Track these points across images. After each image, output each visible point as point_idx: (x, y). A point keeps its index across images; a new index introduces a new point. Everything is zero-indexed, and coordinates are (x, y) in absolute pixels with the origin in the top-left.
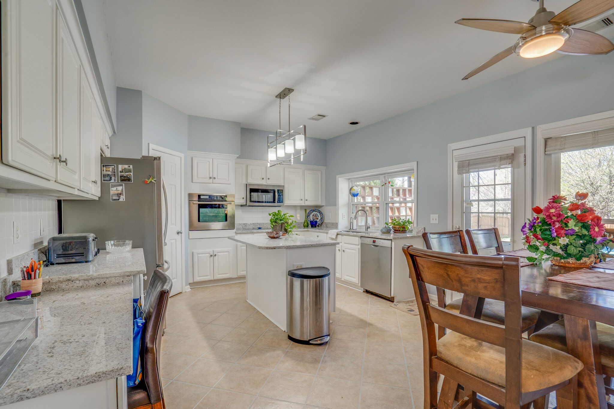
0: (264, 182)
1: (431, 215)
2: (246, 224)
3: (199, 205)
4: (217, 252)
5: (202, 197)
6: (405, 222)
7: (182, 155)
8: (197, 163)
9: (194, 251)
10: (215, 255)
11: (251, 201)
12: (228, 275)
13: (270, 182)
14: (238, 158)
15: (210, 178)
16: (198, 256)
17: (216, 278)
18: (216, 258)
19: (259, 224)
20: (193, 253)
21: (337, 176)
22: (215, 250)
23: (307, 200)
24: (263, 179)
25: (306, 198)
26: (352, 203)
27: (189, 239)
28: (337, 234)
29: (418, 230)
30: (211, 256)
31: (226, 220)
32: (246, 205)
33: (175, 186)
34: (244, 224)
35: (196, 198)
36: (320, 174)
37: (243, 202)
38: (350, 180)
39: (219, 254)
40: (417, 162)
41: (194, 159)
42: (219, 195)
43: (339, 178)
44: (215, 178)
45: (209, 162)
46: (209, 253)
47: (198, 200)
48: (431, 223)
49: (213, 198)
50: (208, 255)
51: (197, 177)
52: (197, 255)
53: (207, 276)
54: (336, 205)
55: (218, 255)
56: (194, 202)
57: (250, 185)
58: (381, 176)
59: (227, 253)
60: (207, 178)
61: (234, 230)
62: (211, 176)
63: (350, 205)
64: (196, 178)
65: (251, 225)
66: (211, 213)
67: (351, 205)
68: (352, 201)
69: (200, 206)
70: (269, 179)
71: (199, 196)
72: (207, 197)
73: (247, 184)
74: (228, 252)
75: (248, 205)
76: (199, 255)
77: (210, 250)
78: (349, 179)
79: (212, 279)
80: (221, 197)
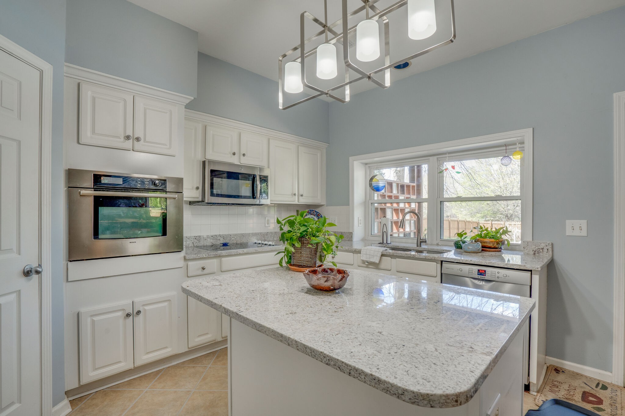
0: (235, 160)
1: (567, 221)
2: (200, 236)
3: (96, 198)
4: (144, 305)
5: (104, 180)
6: (497, 231)
7: (48, 68)
8: (94, 99)
9: (83, 310)
10: (139, 312)
11: (212, 194)
12: (168, 350)
13: (245, 161)
14: (188, 106)
15: (128, 138)
16: (93, 322)
17: (138, 363)
18: (139, 319)
19: (223, 237)
20: (78, 314)
21: (351, 159)
22: (136, 300)
23: (302, 196)
24: (234, 154)
25: (301, 193)
26: (371, 202)
27: (67, 281)
28: (383, 255)
29: (537, 248)
30: (128, 315)
31: (164, 233)
32: (203, 201)
33: (19, 143)
34: (195, 238)
35: (90, 183)
36: (319, 155)
37: (196, 195)
38: (367, 166)
39: (147, 308)
40: (533, 128)
41: (83, 87)
42: (148, 179)
43: (354, 162)
44: (138, 139)
45: (125, 101)
46: (123, 310)
47: (94, 186)
48: (567, 234)
49: (134, 183)
50: (119, 314)
51: (93, 132)
52: (89, 320)
53: (120, 362)
54: (348, 204)
55: (145, 310)
56: (83, 192)
57: (210, 162)
58: (431, 158)
59: (165, 304)
60: (118, 137)
61: (182, 254)
62: (129, 132)
63: (367, 203)
64: (89, 134)
65: (209, 239)
66: (127, 217)
67: (370, 204)
68: (372, 197)
69: (99, 202)
70: (244, 155)
71: (97, 178)
72: (120, 181)
73: (204, 163)
74: (169, 300)
75: (206, 201)
76: (95, 318)
77: (125, 303)
78: (366, 164)
79: (131, 366)
80: (153, 182)
